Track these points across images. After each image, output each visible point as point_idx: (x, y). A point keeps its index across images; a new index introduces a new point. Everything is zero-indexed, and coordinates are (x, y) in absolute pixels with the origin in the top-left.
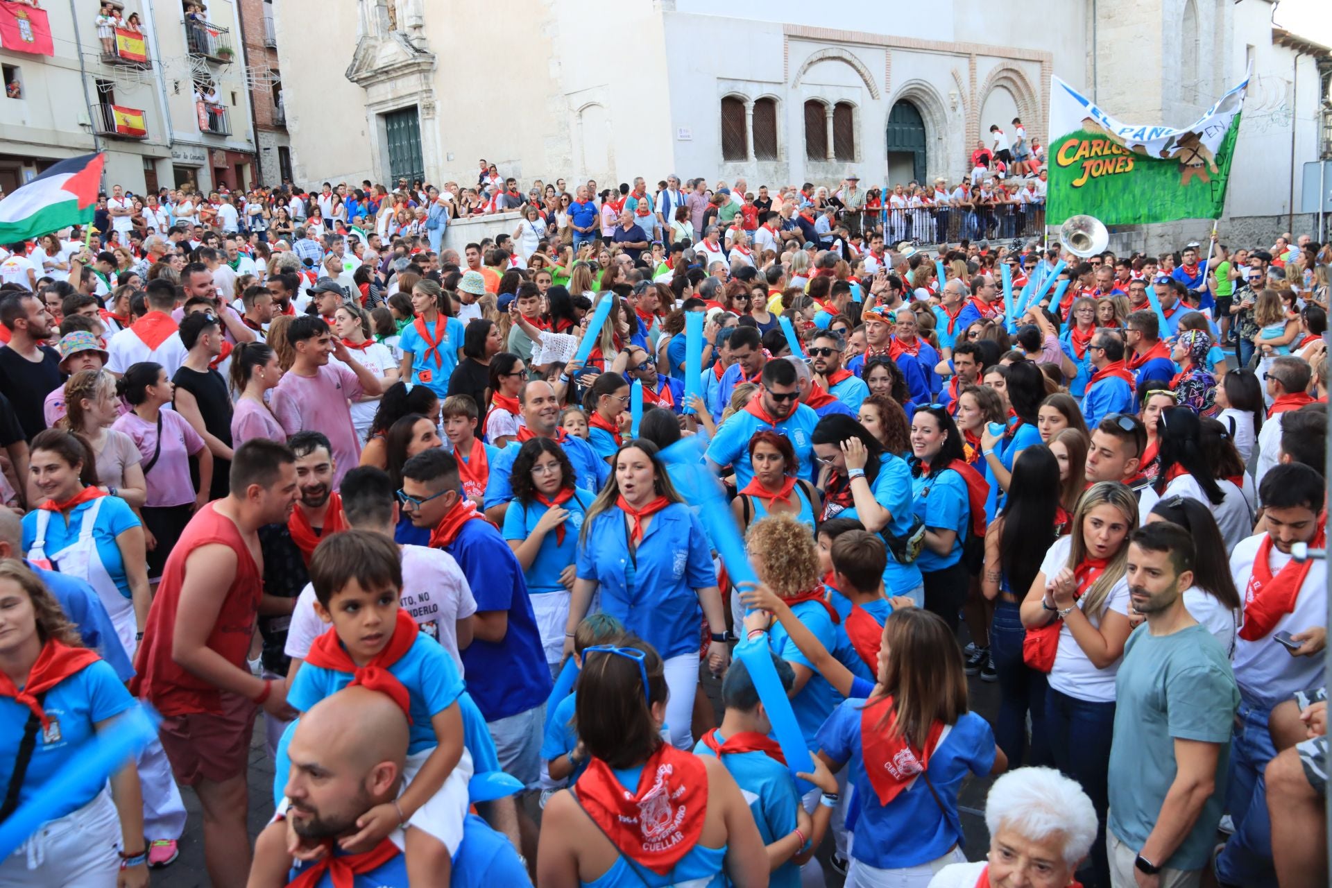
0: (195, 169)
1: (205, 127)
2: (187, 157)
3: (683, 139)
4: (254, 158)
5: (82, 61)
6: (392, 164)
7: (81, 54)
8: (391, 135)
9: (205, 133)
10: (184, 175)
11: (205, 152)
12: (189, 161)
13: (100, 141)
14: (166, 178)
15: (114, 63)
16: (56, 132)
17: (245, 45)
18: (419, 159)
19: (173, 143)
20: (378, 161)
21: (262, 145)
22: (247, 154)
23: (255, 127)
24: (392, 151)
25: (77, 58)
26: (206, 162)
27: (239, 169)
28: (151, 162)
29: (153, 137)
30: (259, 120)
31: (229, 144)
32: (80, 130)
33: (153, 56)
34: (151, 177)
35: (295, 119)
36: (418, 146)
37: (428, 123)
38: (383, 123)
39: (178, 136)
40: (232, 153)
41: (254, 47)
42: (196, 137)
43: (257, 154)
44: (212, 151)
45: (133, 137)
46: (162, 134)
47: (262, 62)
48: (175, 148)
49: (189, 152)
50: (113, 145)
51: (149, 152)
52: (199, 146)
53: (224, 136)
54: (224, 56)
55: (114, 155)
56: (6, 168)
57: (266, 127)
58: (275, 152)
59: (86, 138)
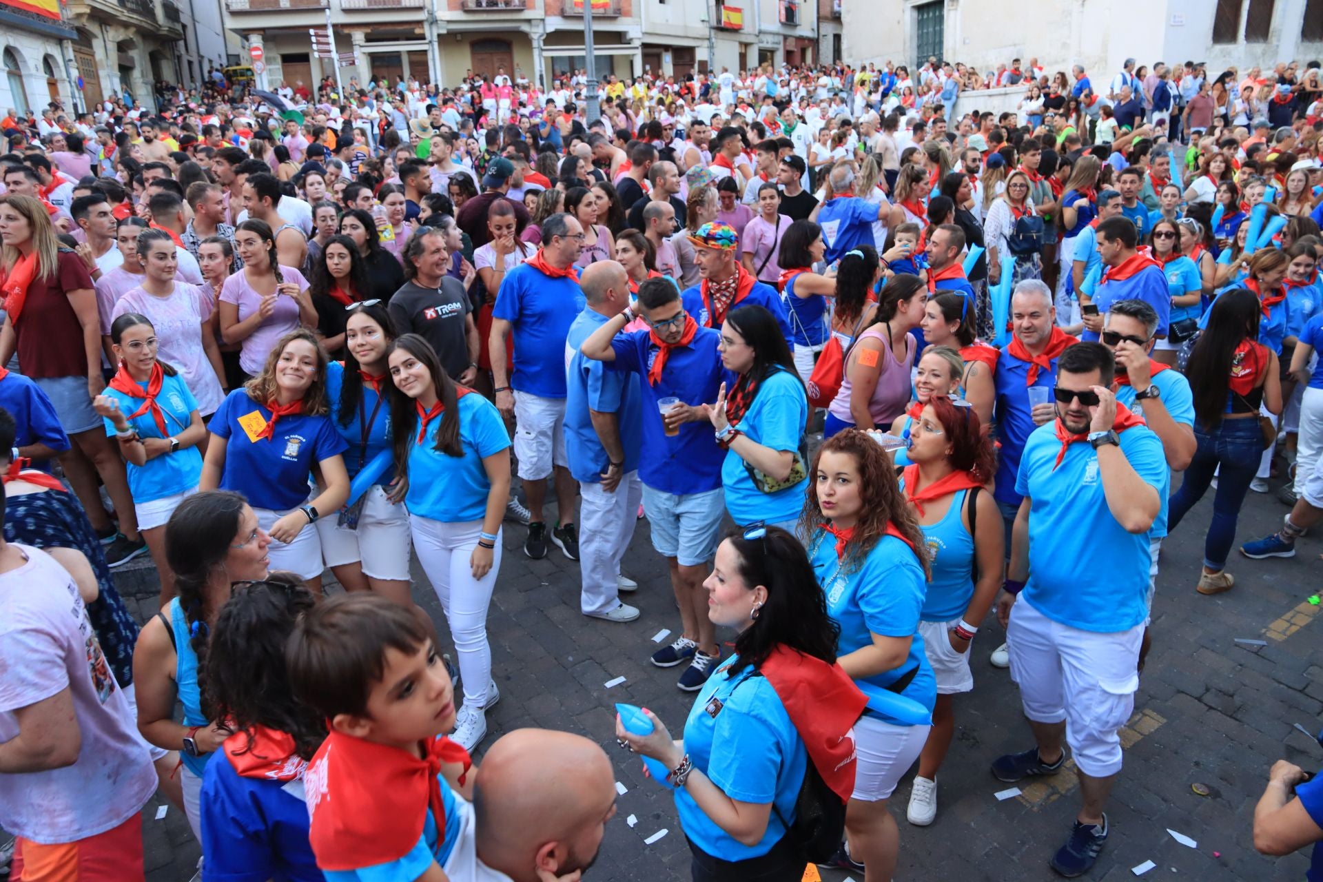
0: (772, 52)
1: (783, 19)
2: (768, 42)
3: (1175, 23)
4: (815, 42)
6: (919, 47)
8: (921, 24)
9: (783, 24)
10: (765, 56)
11: (781, 38)
12: (769, 46)
13: (713, 32)
14: (753, 59)
16: (686, 27)
18: (941, 43)
19: (760, 32)
20: (908, 44)
21: (822, 32)
22: (810, 40)
23: (818, 18)
24: (920, 37)
26: (781, 47)
27: (803, 51)
28: (744, 46)
29: (747, 29)
30: (822, 13)
31: (800, 32)
32: (700, 25)
34: (743, 57)
35: (848, 11)
36: (940, 33)
37: (952, 13)
38: (915, 14)
39: (765, 27)
40: (800, 39)
42: (775, 26)
43: (818, 40)
44: (786, 37)
45: (733, 30)
46: (754, 26)
48: (762, 36)
49: (770, 38)
50: (721, 34)
51: (744, 39)
52: (778, 34)
53: (796, 26)
55: (720, 42)
56: (652, 53)
57: (826, 19)
58: (831, 38)
59: (704, 31)
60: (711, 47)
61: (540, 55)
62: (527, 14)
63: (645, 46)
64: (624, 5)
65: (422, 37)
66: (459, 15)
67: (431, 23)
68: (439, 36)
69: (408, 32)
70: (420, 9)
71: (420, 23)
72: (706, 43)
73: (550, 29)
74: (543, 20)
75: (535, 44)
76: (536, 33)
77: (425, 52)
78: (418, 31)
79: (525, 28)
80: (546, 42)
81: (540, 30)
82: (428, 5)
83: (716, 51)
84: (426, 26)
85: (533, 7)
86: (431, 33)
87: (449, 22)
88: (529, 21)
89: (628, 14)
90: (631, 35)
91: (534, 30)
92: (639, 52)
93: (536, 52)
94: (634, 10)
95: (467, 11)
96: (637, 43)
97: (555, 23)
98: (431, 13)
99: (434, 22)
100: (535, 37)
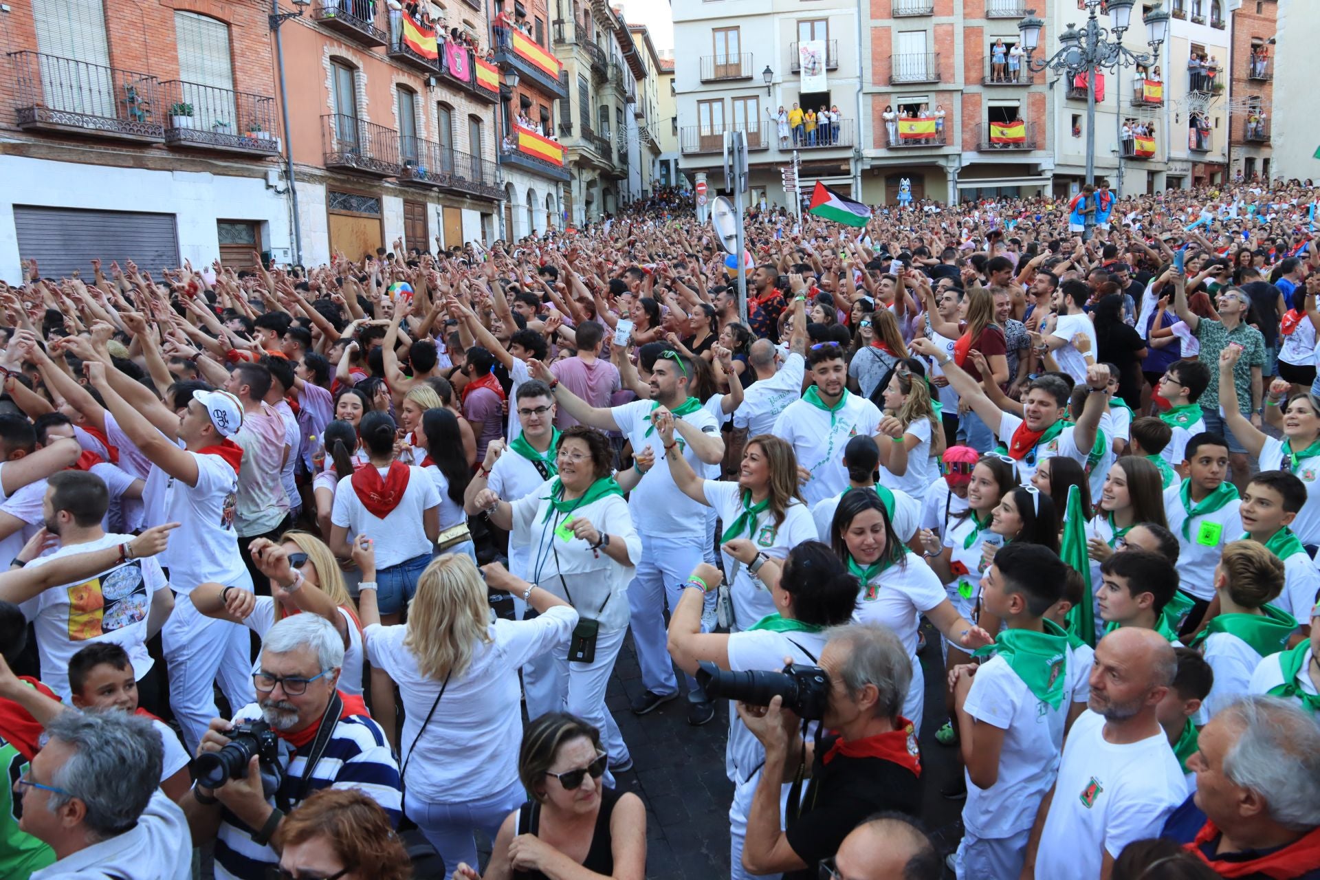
0: (1181, 178)
1: (1194, 146)
2: (1176, 169)
4: (1225, 167)
5: (1119, 106)
7: (1119, 102)
9: (1193, 151)
10: (1174, 182)
11: (1190, 165)
12: (1178, 173)
13: (1123, 162)
14: (1161, 183)
15: (1140, 106)
17: (1232, 80)
19: (1170, 160)
21: (1233, 157)
22: (1220, 165)
23: (1230, 144)
25: (1115, 104)
26: (1189, 174)
27: (1212, 175)
28: (1152, 174)
29: (1158, 157)
30: (1234, 137)
31: (1209, 158)
32: (1111, 156)
33: (1165, 98)
34: (1150, 185)
35: (1280, 135)
39: (1174, 154)
40: (1210, 164)
41: (1239, 80)
42: (1185, 154)
43: (1228, 165)
44: (1195, 164)
45: (1145, 156)
46: (1162, 154)
47: (1244, 91)
48: (1171, 164)
49: (1179, 166)
50: (1130, 164)
51: (1153, 167)
52: (1186, 161)
53: (1206, 152)
54: (1216, 90)
55: (1129, 171)
56: (1062, 183)
57: (1238, 143)
58: (1242, 162)
59: (1114, 160)
60: (1120, 176)
61: (954, 188)
62: (946, 150)
63: (1056, 176)
64: (1038, 139)
65: (848, 172)
66: (883, 153)
67: (857, 161)
68: (863, 171)
69: (835, 169)
70: (850, 147)
71: (846, 160)
72: (1115, 172)
73: (965, 163)
74: (959, 155)
75: (950, 177)
76: (952, 167)
77: (849, 186)
78: (843, 167)
79: (942, 162)
80: (961, 175)
81: (956, 164)
82: (856, 145)
83: (1125, 180)
84: (852, 164)
85: (952, 144)
86: (856, 169)
87: (873, 158)
88: (946, 156)
89: (1042, 147)
90: (1043, 167)
91: (950, 164)
92: (1050, 183)
93: (950, 185)
94: (1048, 143)
95: (891, 149)
96: (1049, 174)
97: (970, 158)
98: (858, 151)
99: (859, 158)
100: (951, 170)
